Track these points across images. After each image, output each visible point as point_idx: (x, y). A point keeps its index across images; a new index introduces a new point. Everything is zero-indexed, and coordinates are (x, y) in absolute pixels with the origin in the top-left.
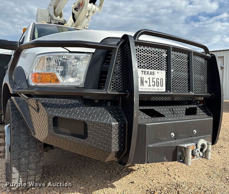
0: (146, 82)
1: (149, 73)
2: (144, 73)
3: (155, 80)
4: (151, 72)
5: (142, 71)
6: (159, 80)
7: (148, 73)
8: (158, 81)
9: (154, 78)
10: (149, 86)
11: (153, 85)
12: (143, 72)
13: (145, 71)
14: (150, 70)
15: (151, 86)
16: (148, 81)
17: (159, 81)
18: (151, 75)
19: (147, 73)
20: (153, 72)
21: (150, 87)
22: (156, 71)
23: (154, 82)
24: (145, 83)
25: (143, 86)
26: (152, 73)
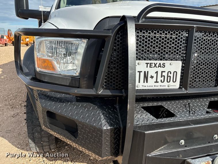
0: (152, 77)
1: (157, 65)
3: (165, 74)
4: (160, 64)
5: (147, 64)
6: (171, 73)
8: (169, 75)
9: (165, 72)
10: (155, 82)
11: (161, 80)
12: (149, 65)
13: (150, 63)
14: (158, 62)
15: (158, 82)
16: (155, 76)
17: (172, 75)
18: (159, 67)
19: (154, 65)
20: (164, 64)
21: (156, 84)
22: (167, 63)
23: (164, 76)
24: (149, 79)
25: (147, 82)
26: (162, 65)
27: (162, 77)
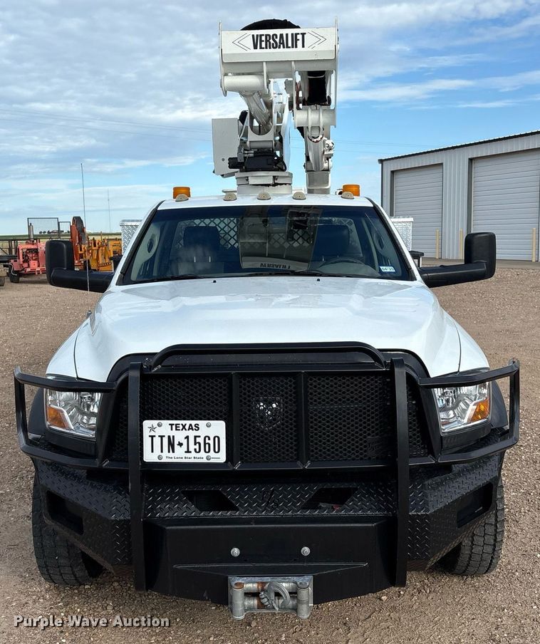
0: (180, 444)
1: (187, 427)
2: (176, 427)
3: (200, 440)
4: (191, 425)
5: (172, 425)
6: (209, 439)
7: (184, 427)
8: (207, 441)
9: (199, 437)
10: (186, 452)
11: (195, 450)
12: (174, 427)
13: (176, 425)
14: (188, 422)
15: (191, 452)
16: (185, 442)
17: (211, 442)
18: (191, 430)
19: (181, 427)
20: (197, 426)
21: (188, 455)
22: (202, 423)
23: (199, 444)
24: (176, 447)
25: (173, 452)
26: (194, 428)
27: (195, 444)
